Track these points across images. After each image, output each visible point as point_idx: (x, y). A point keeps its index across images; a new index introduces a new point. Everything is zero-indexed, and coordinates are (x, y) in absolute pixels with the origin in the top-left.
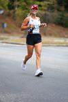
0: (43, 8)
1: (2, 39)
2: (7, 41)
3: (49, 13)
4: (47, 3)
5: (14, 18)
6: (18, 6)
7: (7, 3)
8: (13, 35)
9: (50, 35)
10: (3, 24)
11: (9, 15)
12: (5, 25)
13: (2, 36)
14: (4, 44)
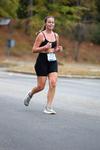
0: (75, 16)
1: (7, 65)
2: (15, 69)
3: (84, 25)
4: (81, 8)
5: (27, 32)
6: (34, 13)
8: (24, 60)
9: (85, 60)
10: (9, 41)
12: (13, 43)
13: (7, 61)
14: (11, 74)
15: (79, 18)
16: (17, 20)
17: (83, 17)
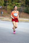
0: (19, 5)
1: (1, 19)
2: (3, 20)
5: (6, 10)
7: (3, 3)
8: (6, 17)
9: (22, 17)
10: (1, 12)
11: (4, 8)
13: (1, 18)
14: (2, 21)
15: (20, 6)
16: (4, 7)
17: (21, 6)
